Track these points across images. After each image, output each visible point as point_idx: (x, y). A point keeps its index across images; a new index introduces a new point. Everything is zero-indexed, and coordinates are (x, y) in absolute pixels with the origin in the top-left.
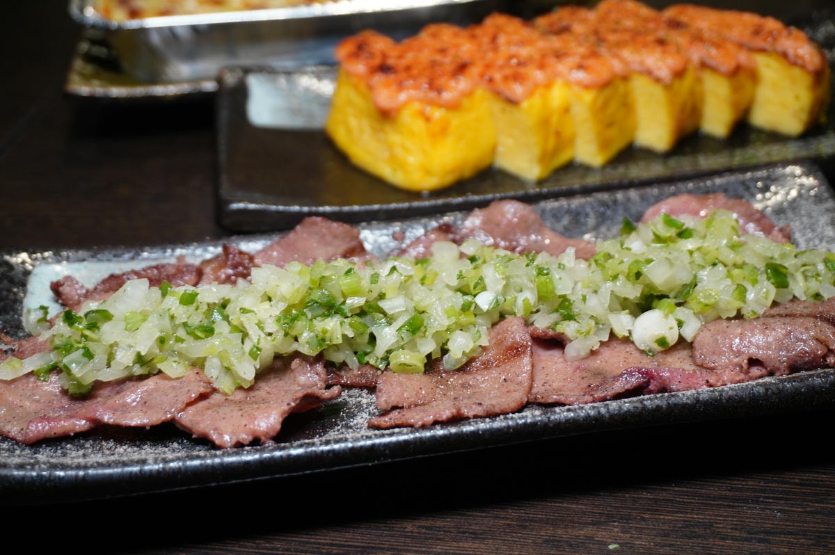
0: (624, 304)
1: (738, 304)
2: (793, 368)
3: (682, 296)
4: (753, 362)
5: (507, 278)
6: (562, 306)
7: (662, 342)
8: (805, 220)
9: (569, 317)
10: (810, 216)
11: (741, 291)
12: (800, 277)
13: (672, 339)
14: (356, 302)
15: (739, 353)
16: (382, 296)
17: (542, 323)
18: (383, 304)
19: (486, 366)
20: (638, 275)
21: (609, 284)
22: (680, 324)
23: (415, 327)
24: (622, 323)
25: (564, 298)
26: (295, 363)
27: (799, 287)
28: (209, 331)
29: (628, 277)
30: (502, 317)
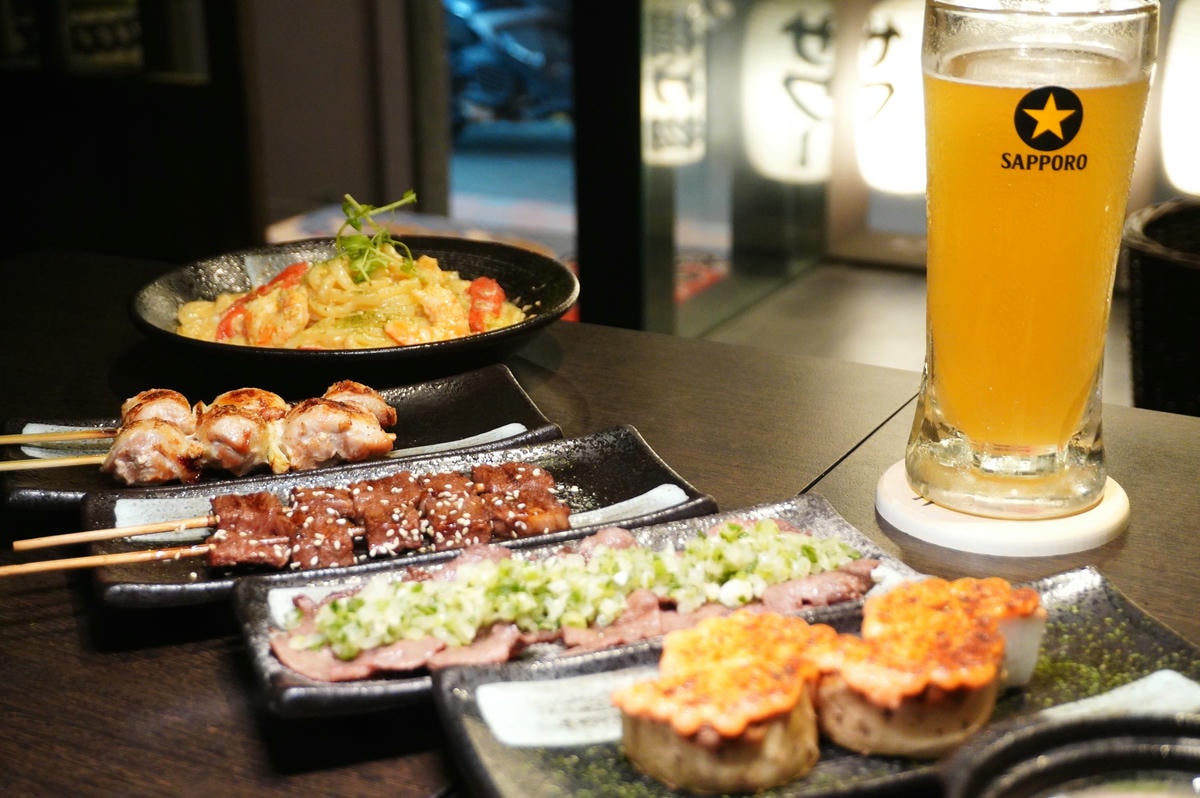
0: (711, 578)
1: (786, 571)
2: (831, 603)
3: (751, 568)
4: (806, 602)
5: (633, 563)
6: (671, 581)
7: (742, 599)
8: (820, 529)
9: (678, 587)
10: (822, 527)
11: (789, 564)
12: (824, 556)
13: (749, 597)
14: (533, 584)
15: (794, 597)
16: (548, 582)
17: (662, 592)
18: (551, 587)
19: (628, 621)
20: (720, 557)
21: (703, 563)
22: (753, 585)
23: (576, 598)
24: (713, 591)
25: (672, 575)
26: (496, 629)
27: (825, 563)
28: (434, 610)
29: (714, 558)
30: (632, 591)
